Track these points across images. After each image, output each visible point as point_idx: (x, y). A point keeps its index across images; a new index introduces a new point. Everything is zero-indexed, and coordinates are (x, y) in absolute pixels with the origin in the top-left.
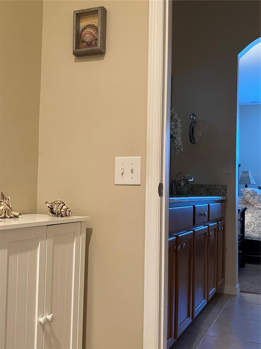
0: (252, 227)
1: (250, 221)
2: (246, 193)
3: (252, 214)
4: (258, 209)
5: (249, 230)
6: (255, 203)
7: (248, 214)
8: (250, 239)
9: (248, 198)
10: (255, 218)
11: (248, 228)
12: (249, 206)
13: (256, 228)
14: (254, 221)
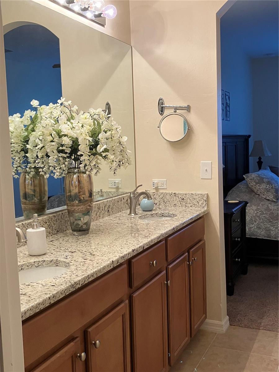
0: (257, 222)
1: (254, 215)
2: (250, 180)
3: (257, 207)
4: (265, 200)
5: (253, 226)
6: (261, 193)
7: (252, 206)
8: (255, 237)
9: (252, 186)
10: (260, 212)
11: (253, 224)
12: (254, 196)
13: (262, 223)
14: (259, 215)
